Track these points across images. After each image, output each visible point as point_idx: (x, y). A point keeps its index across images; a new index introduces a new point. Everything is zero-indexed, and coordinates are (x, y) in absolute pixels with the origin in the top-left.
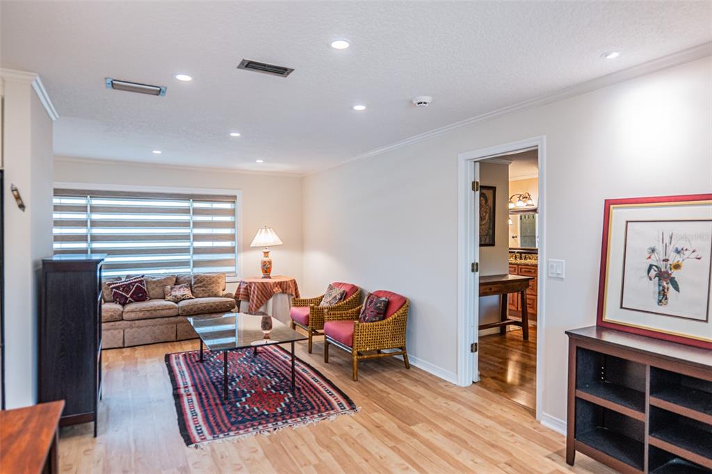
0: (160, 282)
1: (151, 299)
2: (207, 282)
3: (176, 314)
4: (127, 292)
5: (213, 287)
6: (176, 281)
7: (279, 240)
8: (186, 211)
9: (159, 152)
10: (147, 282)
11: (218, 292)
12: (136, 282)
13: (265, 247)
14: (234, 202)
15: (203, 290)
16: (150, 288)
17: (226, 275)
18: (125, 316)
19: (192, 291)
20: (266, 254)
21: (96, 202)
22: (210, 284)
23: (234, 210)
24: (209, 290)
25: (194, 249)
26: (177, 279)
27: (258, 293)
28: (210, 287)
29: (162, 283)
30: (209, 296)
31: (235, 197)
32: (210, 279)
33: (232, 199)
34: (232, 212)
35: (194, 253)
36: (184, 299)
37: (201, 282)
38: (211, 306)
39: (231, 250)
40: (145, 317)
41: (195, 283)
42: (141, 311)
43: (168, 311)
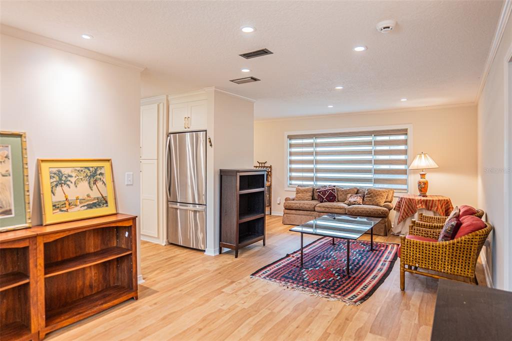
0: (346, 191)
1: (339, 201)
2: (374, 194)
3: (344, 213)
4: (324, 195)
5: (377, 198)
6: (357, 192)
7: (436, 165)
8: (369, 143)
9: (332, 106)
10: (338, 190)
11: (380, 202)
12: (330, 190)
13: (422, 170)
14: (406, 134)
15: (370, 200)
16: (339, 194)
17: (395, 191)
18: (316, 209)
19: (363, 200)
20: (423, 176)
21: (319, 141)
22: (376, 196)
23: (406, 140)
24: (374, 200)
25: (375, 170)
26: (358, 190)
27: (405, 207)
28: (375, 198)
29: (347, 192)
30: (373, 205)
31: (406, 130)
32: (376, 193)
33: (404, 132)
34: (405, 142)
35: (375, 173)
36: (354, 204)
37: (370, 194)
38: (367, 211)
39: (404, 172)
40: (326, 211)
41: (367, 194)
42: (324, 207)
43: (339, 210)
